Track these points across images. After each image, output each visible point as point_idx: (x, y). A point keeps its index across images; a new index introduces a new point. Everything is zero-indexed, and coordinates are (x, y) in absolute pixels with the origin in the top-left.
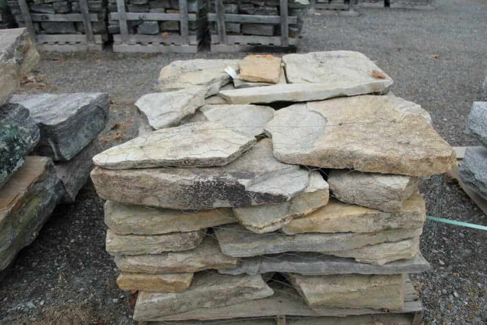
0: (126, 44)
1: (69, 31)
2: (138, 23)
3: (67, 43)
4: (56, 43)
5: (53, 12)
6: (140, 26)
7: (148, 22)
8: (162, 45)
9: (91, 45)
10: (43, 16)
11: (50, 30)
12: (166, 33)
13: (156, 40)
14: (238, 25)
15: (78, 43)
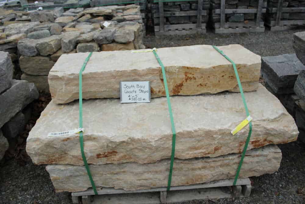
0: (223, 28)
1: (186, 22)
2: (231, 15)
3: (184, 29)
4: (177, 29)
5: (179, 10)
6: (231, 17)
7: (238, 15)
8: (244, 28)
9: (199, 30)
10: (172, 13)
11: (174, 22)
12: (247, 21)
13: (240, 25)
14: (288, 14)
15: (191, 29)
